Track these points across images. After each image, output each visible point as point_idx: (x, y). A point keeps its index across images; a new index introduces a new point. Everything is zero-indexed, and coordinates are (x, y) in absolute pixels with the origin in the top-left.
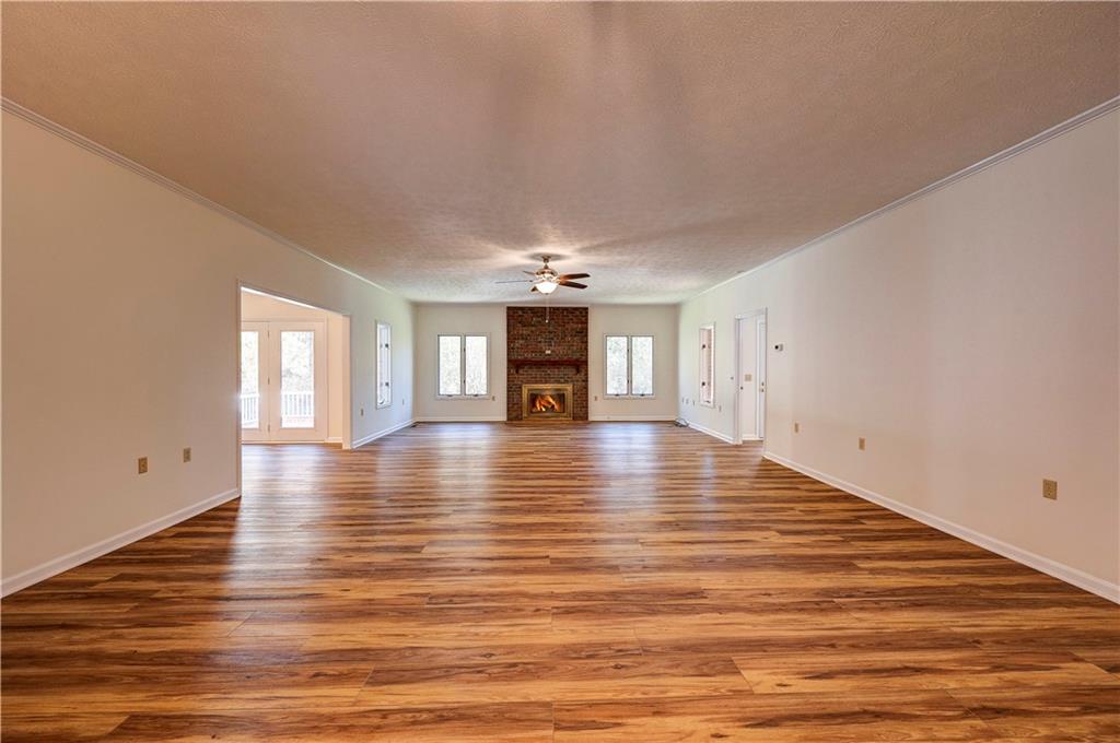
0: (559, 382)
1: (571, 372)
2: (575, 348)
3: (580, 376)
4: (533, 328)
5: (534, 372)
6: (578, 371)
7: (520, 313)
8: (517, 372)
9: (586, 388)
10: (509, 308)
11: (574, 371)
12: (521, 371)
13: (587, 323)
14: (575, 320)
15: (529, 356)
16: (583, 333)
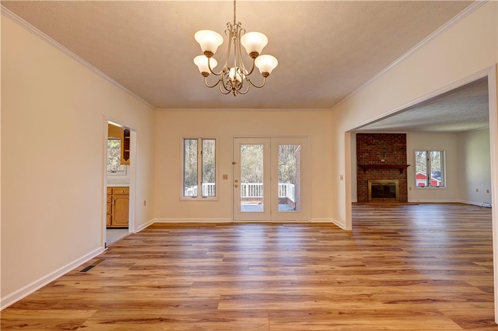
0: (390, 179)
1: (397, 173)
2: (399, 158)
3: (403, 175)
4: (373, 146)
5: (374, 172)
6: (401, 172)
7: (366, 137)
8: (364, 173)
9: (406, 182)
10: (358, 134)
11: (399, 172)
12: (367, 172)
13: (406, 143)
14: (399, 141)
15: (371, 163)
16: (404, 149)
